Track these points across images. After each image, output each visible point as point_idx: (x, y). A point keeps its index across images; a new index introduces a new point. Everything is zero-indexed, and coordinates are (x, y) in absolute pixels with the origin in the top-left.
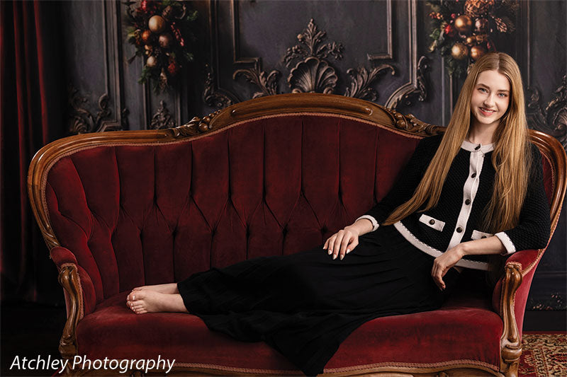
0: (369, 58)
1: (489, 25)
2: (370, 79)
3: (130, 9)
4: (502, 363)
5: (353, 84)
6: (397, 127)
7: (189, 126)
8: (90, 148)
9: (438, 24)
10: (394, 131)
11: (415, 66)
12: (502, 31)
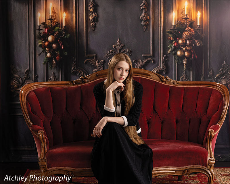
0: (143, 55)
1: (192, 42)
2: (143, 64)
3: (40, 32)
4: (208, 166)
5: (136, 66)
6: (162, 81)
7: (79, 80)
8: (40, 88)
9: (171, 42)
10: (161, 83)
11: (162, 59)
12: (198, 45)
